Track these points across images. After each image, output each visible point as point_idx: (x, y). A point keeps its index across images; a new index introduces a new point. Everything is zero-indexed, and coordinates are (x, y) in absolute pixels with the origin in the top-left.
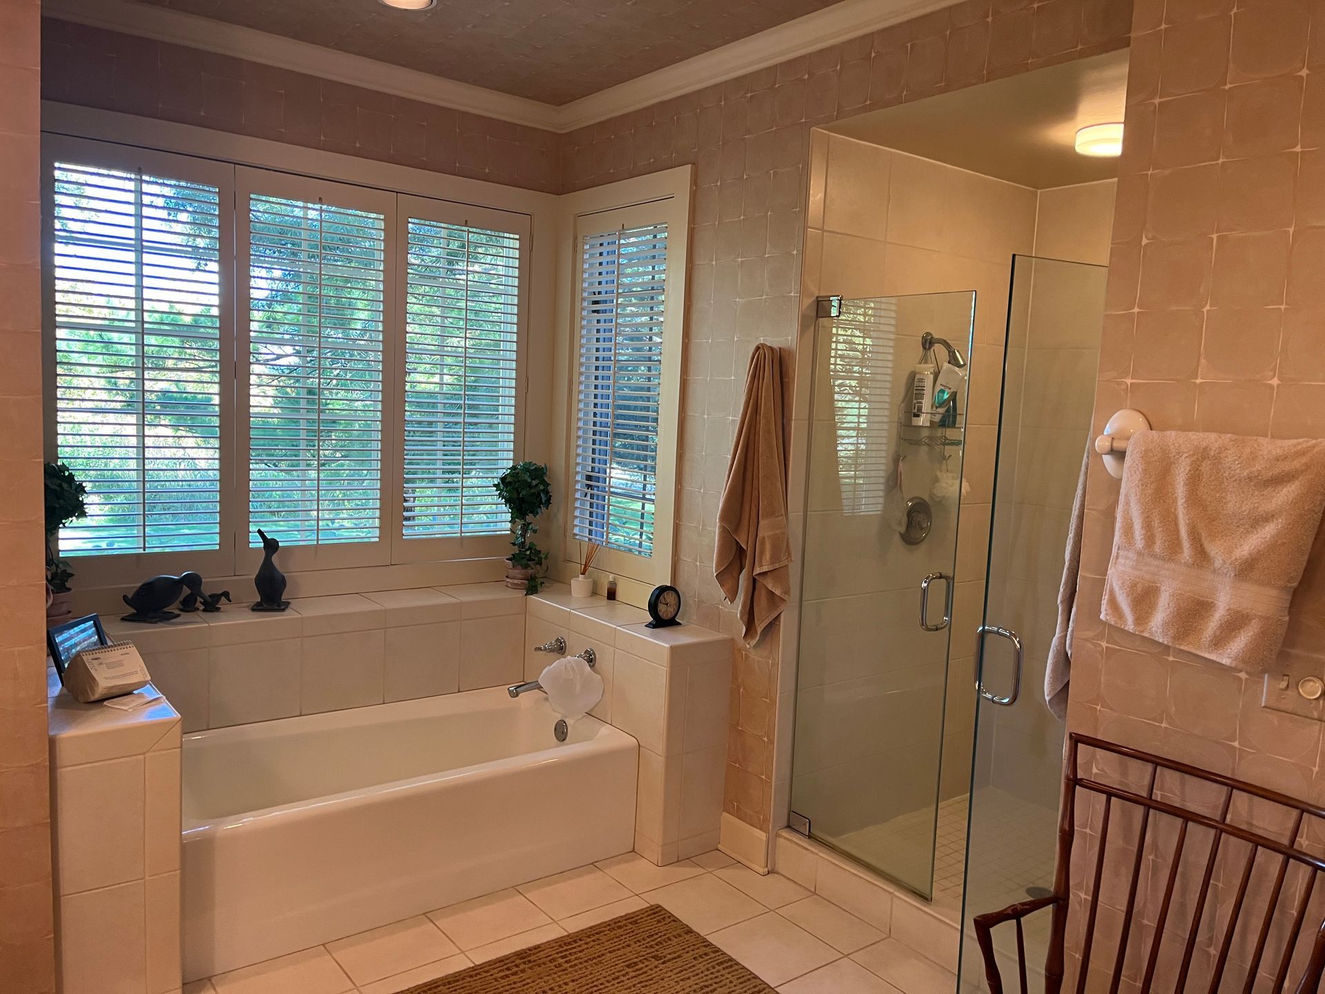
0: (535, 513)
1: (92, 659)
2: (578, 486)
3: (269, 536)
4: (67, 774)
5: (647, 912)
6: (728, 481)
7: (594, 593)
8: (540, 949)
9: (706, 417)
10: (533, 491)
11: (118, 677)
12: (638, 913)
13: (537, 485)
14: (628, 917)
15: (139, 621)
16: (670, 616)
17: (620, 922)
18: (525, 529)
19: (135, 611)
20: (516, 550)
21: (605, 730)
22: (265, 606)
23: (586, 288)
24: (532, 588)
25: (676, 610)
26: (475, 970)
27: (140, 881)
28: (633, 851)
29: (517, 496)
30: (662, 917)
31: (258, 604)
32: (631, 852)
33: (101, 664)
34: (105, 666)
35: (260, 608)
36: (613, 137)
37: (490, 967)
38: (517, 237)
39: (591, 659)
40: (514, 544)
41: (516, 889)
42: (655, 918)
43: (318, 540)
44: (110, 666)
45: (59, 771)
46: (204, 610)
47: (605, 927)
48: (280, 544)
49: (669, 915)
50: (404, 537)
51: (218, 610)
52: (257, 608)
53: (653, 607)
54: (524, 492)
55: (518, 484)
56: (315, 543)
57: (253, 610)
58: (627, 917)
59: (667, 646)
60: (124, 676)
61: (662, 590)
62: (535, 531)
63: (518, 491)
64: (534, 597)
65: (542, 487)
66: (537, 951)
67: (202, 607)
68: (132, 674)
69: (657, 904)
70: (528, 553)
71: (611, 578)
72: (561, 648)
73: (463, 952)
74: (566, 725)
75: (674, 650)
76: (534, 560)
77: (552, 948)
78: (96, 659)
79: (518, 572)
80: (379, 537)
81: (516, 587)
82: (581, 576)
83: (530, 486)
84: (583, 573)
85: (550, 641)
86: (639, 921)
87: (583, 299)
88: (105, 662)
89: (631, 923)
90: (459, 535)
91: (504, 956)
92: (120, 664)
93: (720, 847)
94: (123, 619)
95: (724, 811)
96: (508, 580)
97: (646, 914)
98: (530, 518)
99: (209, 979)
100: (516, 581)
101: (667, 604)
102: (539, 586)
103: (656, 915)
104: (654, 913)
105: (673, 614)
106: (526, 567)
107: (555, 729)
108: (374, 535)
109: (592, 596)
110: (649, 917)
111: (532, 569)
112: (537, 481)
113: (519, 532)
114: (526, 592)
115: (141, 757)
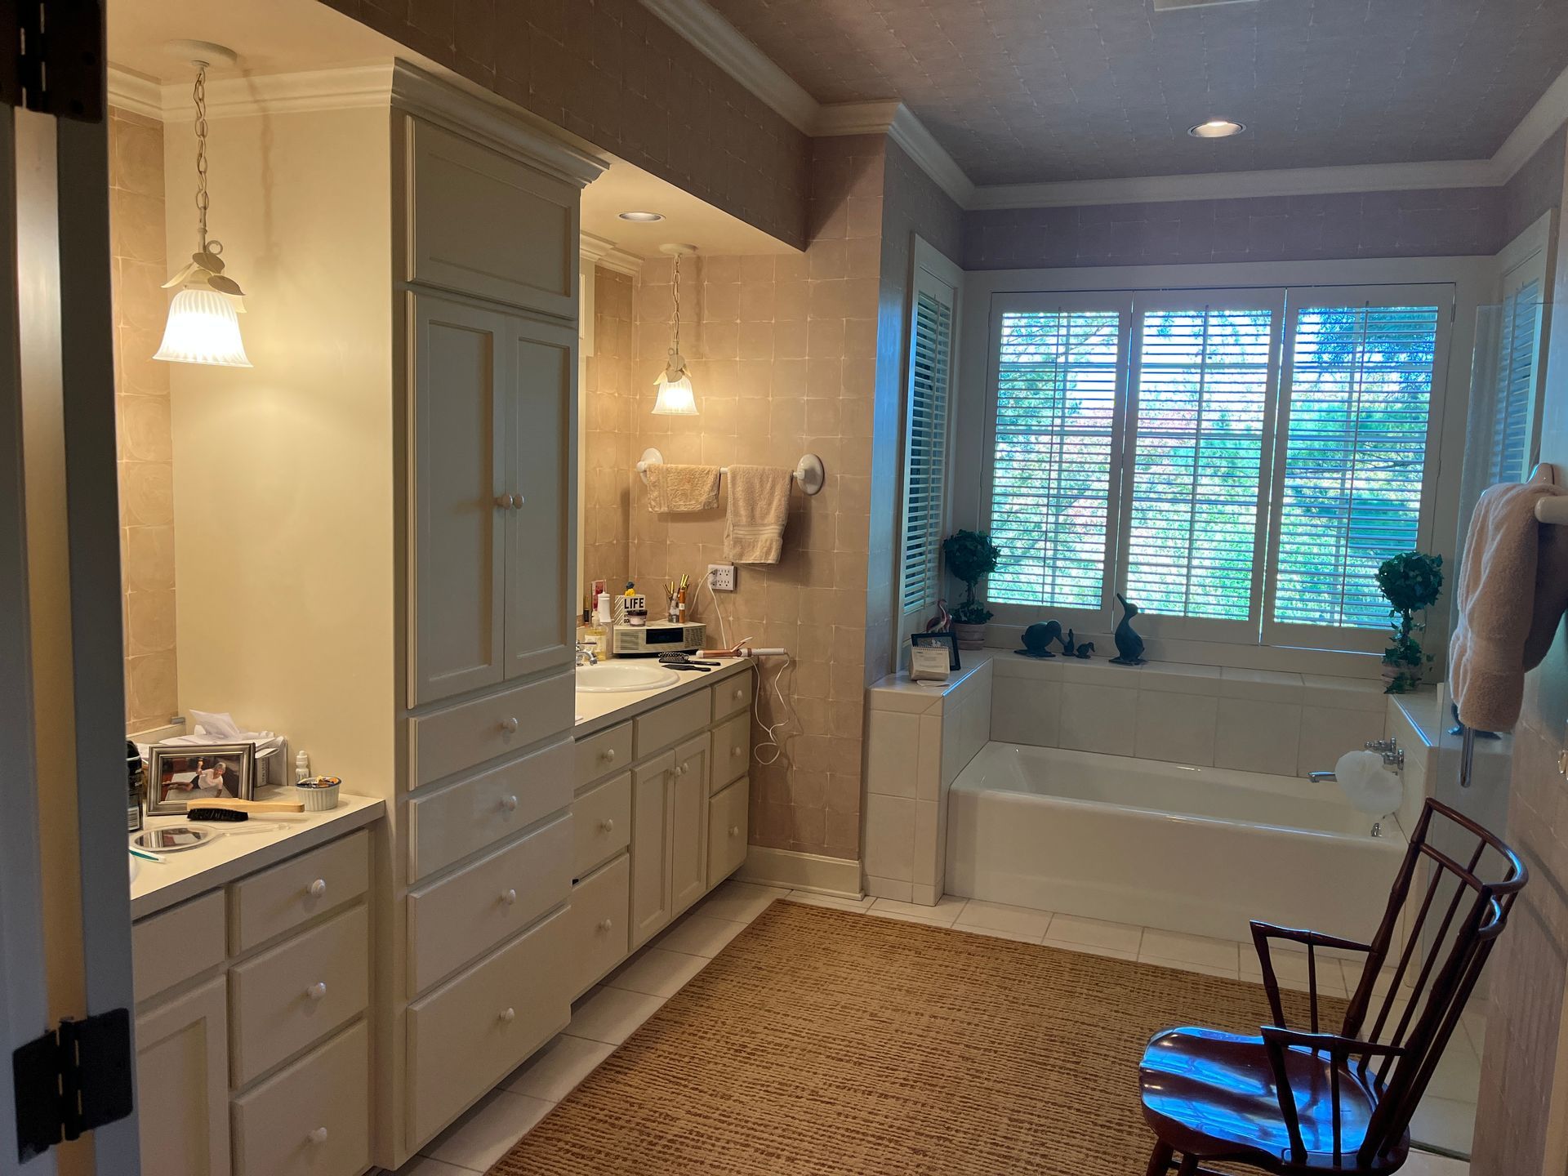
0: (1416, 608)
1: (918, 650)
4: (876, 715)
11: (928, 667)
15: (1023, 654)
18: (1407, 623)
19: (1026, 648)
20: (1393, 647)
22: (1122, 660)
24: (1397, 687)
27: (913, 800)
31: (1117, 658)
33: (922, 655)
34: (924, 658)
35: (1117, 661)
38: (1438, 309)
39: (1399, 761)
40: (1393, 639)
43: (1186, 612)
44: (927, 659)
46: (1078, 657)
50: (1274, 619)
51: (1087, 657)
56: (1182, 614)
57: (1111, 662)
60: (933, 667)
64: (1393, 698)
65: (1420, 579)
67: (1076, 652)
68: (938, 667)
74: (1379, 829)
75: (1433, 752)
76: (1410, 659)
78: (921, 651)
79: (1389, 669)
80: (1249, 616)
81: (1380, 682)
88: (925, 655)
90: (1338, 624)
92: (934, 659)
94: (1016, 652)
98: (1410, 612)
99: (969, 899)
100: (1381, 677)
102: (1408, 687)
106: (1398, 665)
107: (1373, 831)
108: (1241, 613)
111: (1406, 670)
112: (1417, 572)
113: (1401, 628)
114: (1386, 690)
115: (918, 716)
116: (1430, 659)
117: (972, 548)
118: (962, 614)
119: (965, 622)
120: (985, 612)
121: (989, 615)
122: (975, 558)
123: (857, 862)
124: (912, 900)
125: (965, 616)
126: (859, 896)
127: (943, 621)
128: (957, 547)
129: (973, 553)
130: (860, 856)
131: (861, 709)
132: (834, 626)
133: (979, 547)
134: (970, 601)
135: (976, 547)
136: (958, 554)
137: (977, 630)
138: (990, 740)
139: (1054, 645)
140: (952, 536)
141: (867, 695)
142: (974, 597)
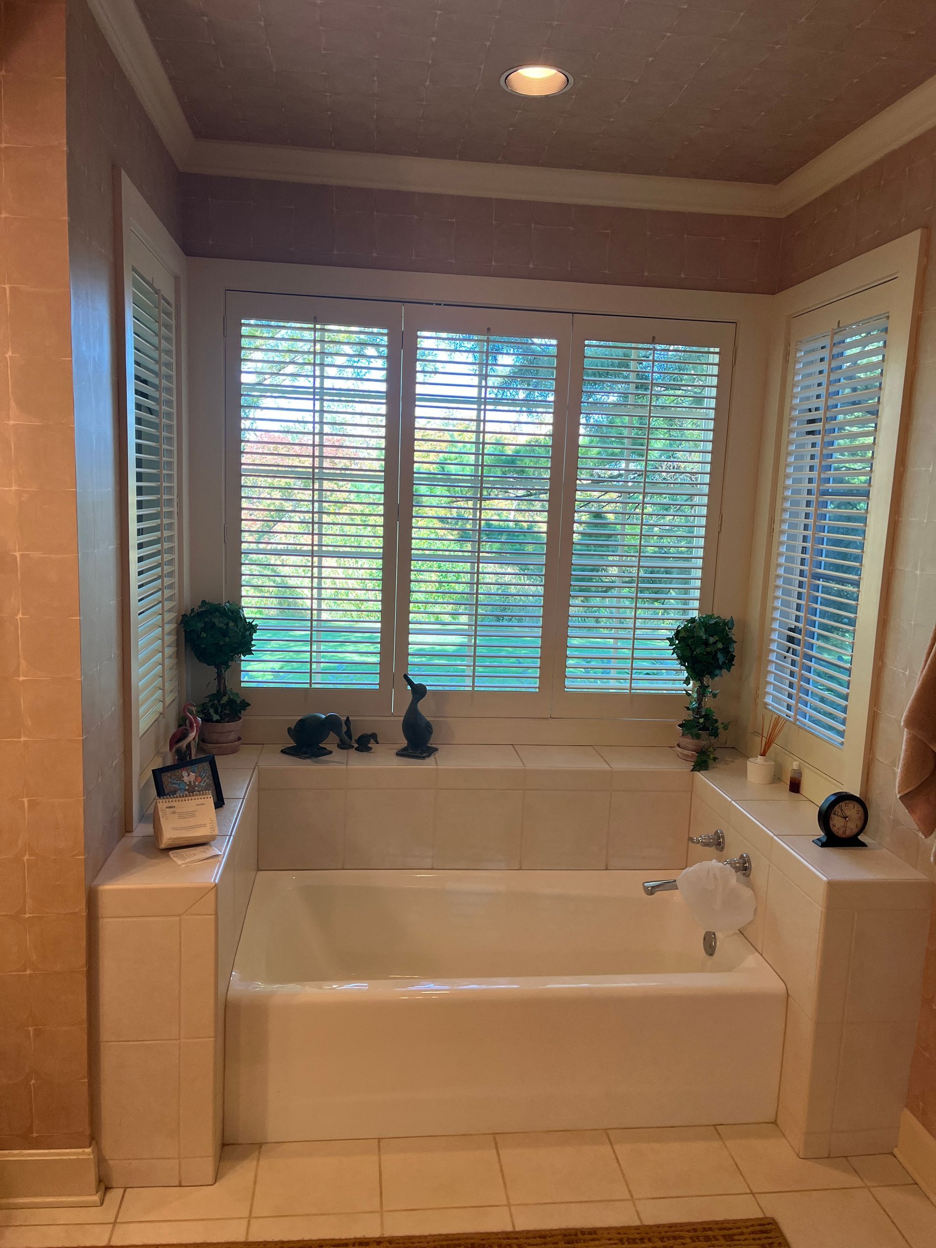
0: (713, 675)
1: (167, 807)
2: (774, 646)
3: (416, 681)
4: (109, 927)
5: (752, 1226)
6: (924, 668)
7: (776, 778)
8: (594, 1236)
9: (918, 572)
10: (709, 649)
11: (186, 828)
12: (738, 1225)
13: (715, 643)
14: (726, 1225)
15: (293, 755)
16: (849, 833)
17: (711, 1229)
18: (702, 691)
19: (295, 745)
20: (689, 716)
21: (752, 960)
22: (410, 751)
23: (797, 405)
24: (702, 762)
25: (860, 826)
26: (508, 1238)
27: (175, 1041)
28: (775, 1123)
29: (689, 654)
30: (770, 1241)
31: (404, 749)
32: (772, 1123)
33: (174, 812)
34: (177, 815)
35: (404, 753)
36: (836, 210)
37: (526, 1241)
38: (717, 350)
39: (744, 867)
40: (688, 709)
41: (606, 1135)
42: (760, 1239)
43: (473, 686)
44: (182, 816)
45: (101, 921)
46: (357, 749)
47: (688, 1231)
48: (428, 688)
49: (781, 1240)
50: (566, 690)
51: (368, 749)
52: (402, 753)
53: (824, 817)
54: (698, 651)
55: (692, 640)
56: (471, 689)
57: (398, 754)
58: (723, 1226)
59: (825, 879)
60: (191, 828)
61: (842, 798)
62: (715, 696)
63: (691, 649)
64: (700, 776)
65: (720, 646)
66: (590, 1237)
67: (356, 746)
68: (201, 826)
69: (772, 1219)
70: (701, 720)
71: (795, 765)
72: (719, 844)
73: (509, 1205)
74: (715, 938)
75: (833, 887)
76: (708, 730)
77: (610, 1239)
78: (171, 807)
79: (688, 741)
80: (539, 688)
81: (686, 758)
82: (759, 757)
83: (706, 643)
84: (763, 754)
85: (705, 831)
86: (736, 1237)
87: (792, 420)
88: (178, 811)
89: (724, 1236)
90: (628, 691)
91: (550, 1230)
92: (192, 814)
93: (896, 1151)
94: (283, 752)
95: (906, 1107)
96: (679, 749)
97: (751, 1229)
98: (706, 680)
99: (260, 1145)
100: (686, 752)
101: (845, 818)
102: (710, 761)
103: (764, 1235)
104: (762, 1232)
105: (855, 831)
106: (698, 737)
107: (704, 938)
108: (534, 685)
109: (772, 783)
110: (753, 1236)
111: (705, 741)
112: (716, 638)
113: (695, 695)
114: (692, 767)
115: (177, 918)
116: (726, 728)
117: (222, 625)
118: (212, 711)
119: (217, 721)
120: (238, 701)
121: (245, 705)
122: (227, 639)
123: (89, 1150)
124: (180, 1182)
125: (216, 712)
126: (96, 1198)
127: (192, 731)
128: (200, 625)
129: (224, 633)
130: (93, 1138)
131: (83, 924)
132: (25, 800)
133: (231, 624)
134: (221, 692)
135: (227, 624)
136: (204, 635)
137: (232, 728)
138: (259, 870)
139: (330, 742)
140: (193, 610)
141: (92, 899)
142: (225, 687)
